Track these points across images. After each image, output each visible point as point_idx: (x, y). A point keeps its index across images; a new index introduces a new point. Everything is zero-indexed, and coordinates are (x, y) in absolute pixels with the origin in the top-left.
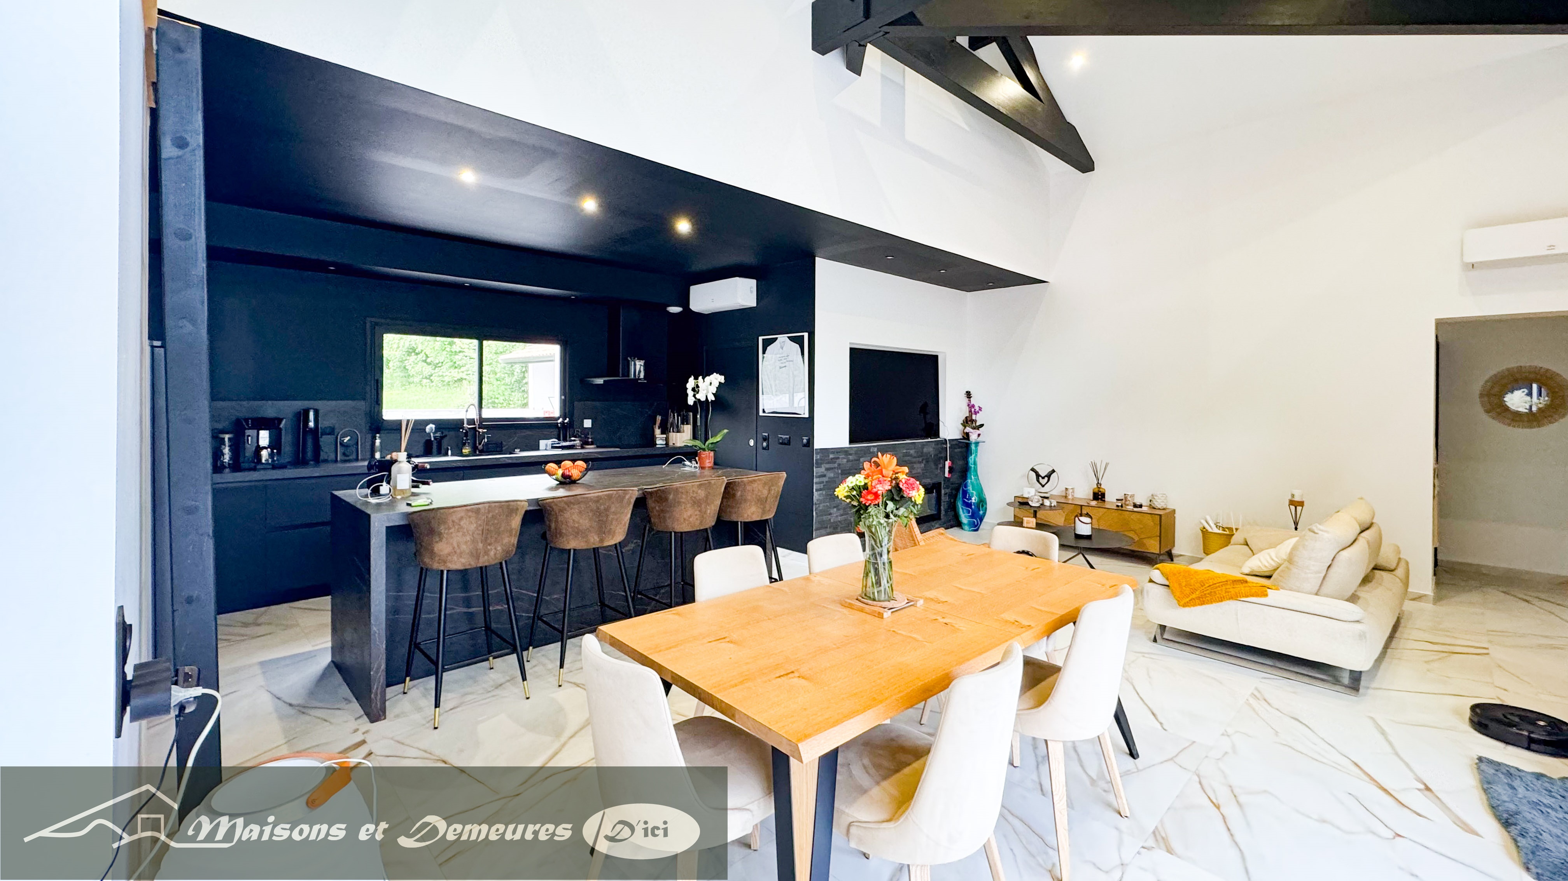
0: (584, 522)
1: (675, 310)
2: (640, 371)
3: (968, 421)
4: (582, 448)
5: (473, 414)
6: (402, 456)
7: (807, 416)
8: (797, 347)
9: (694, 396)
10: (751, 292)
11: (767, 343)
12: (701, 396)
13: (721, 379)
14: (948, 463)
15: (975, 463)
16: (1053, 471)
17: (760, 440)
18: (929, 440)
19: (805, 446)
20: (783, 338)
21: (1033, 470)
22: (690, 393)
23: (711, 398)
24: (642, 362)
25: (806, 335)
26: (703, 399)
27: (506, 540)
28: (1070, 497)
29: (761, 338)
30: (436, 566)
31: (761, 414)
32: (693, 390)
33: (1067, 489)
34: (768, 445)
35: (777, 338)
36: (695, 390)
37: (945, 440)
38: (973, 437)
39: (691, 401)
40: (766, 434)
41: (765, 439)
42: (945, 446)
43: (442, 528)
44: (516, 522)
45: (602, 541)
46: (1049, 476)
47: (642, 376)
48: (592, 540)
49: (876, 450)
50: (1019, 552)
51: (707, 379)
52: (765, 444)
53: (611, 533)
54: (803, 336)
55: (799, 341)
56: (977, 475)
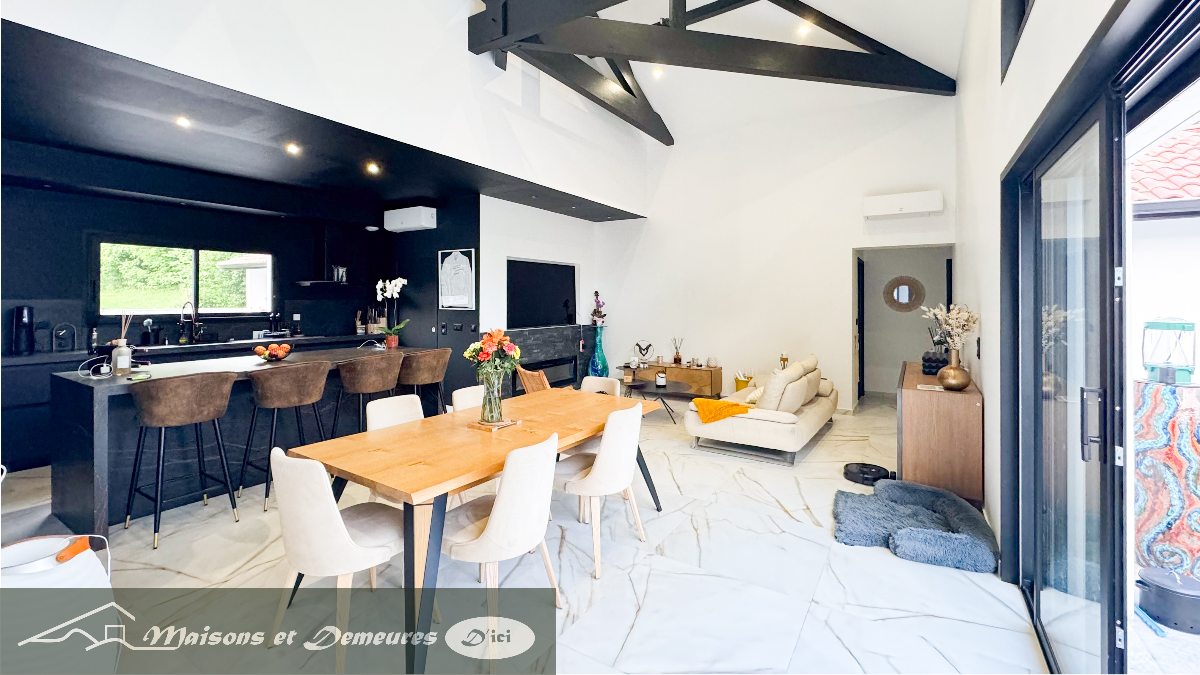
0: (286, 387)
1: (372, 229)
2: (342, 276)
3: (597, 313)
4: (292, 336)
5: (190, 310)
6: (123, 342)
7: (474, 309)
8: (466, 259)
9: (382, 294)
10: (433, 217)
11: (445, 256)
12: (388, 295)
13: (405, 282)
14: (582, 342)
15: (600, 342)
16: (650, 345)
17: (440, 327)
18: (569, 326)
19: (472, 331)
20: (456, 252)
21: (637, 345)
22: (379, 292)
23: (396, 296)
24: (345, 269)
25: (473, 250)
26: (389, 297)
27: (218, 402)
28: (660, 362)
29: (440, 252)
30: (155, 424)
31: (440, 308)
32: (382, 290)
33: (658, 357)
34: (446, 331)
35: (451, 253)
36: (384, 290)
37: (580, 326)
38: (599, 323)
39: (380, 298)
40: (444, 323)
41: (443, 327)
42: (579, 330)
43: (161, 395)
44: (227, 388)
45: (301, 401)
46: (647, 348)
47: (344, 279)
48: (293, 401)
49: (527, 333)
50: (598, 392)
51: (393, 282)
52: (443, 331)
53: (309, 395)
54: (471, 251)
55: (468, 255)
56: (601, 350)
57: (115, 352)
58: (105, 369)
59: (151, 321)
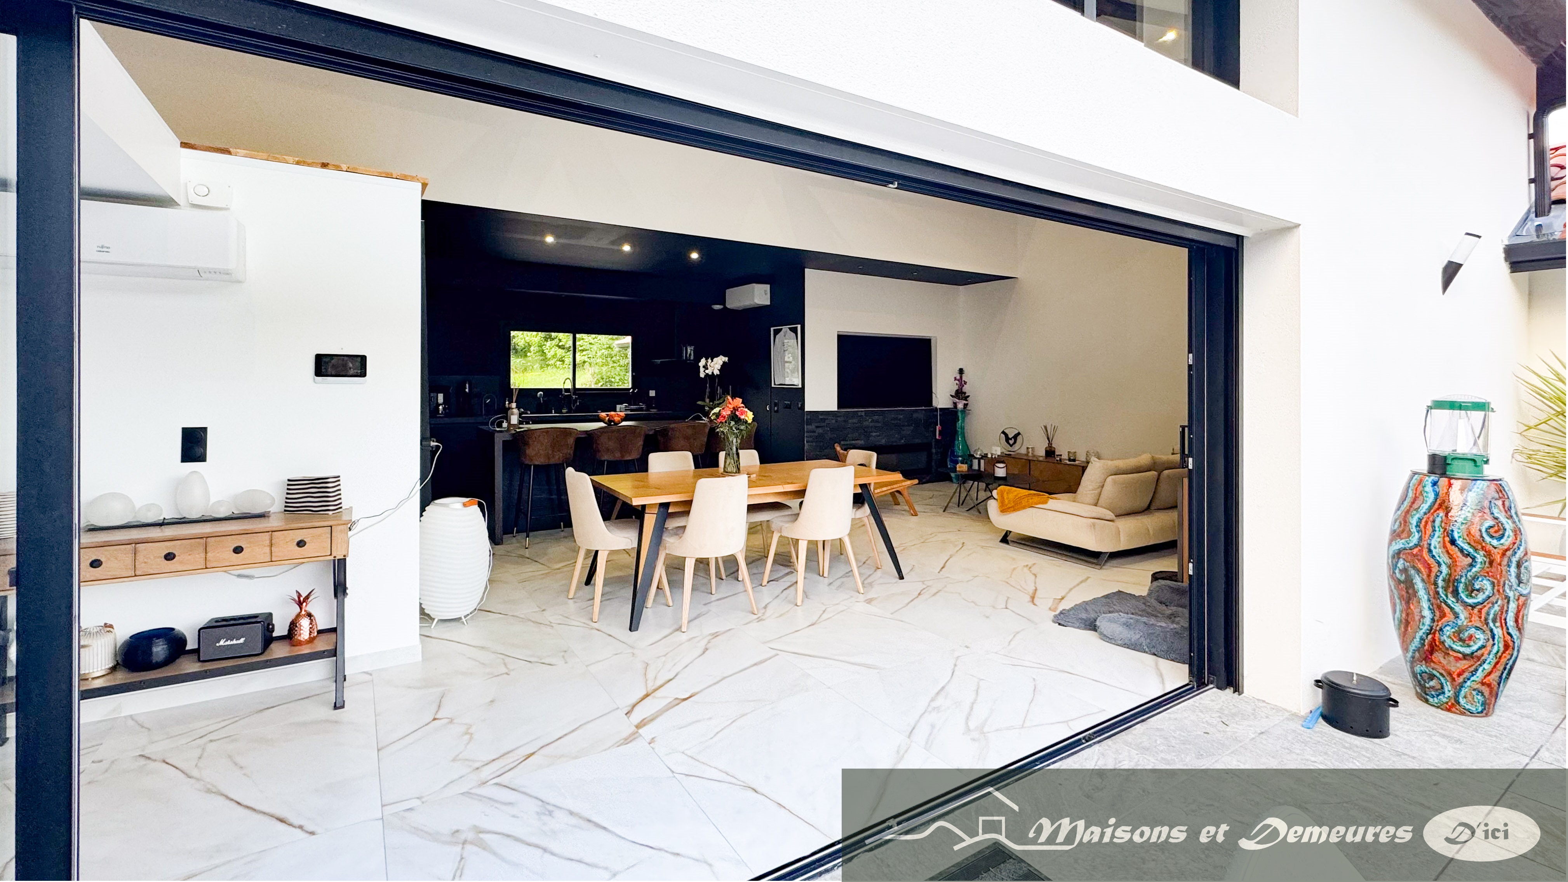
1: (717, 307)
2: (690, 355)
3: (960, 394)
4: (647, 410)
5: (569, 385)
6: (514, 405)
7: (800, 386)
8: (793, 335)
9: (704, 371)
10: (766, 294)
11: (777, 332)
12: (709, 372)
13: (726, 359)
14: (938, 428)
15: (963, 428)
16: (1019, 434)
17: (773, 405)
18: (923, 408)
19: (799, 409)
20: (785, 329)
21: (1003, 432)
22: (702, 370)
23: (716, 372)
24: (692, 348)
25: (799, 326)
26: (710, 374)
27: (565, 451)
28: (1030, 454)
29: (772, 329)
30: (527, 462)
31: (773, 386)
32: (704, 367)
33: (1028, 448)
34: (778, 408)
35: (782, 329)
36: (706, 367)
37: (936, 408)
38: (960, 406)
39: (702, 375)
40: (777, 401)
41: (776, 405)
42: (935, 413)
43: (531, 442)
44: (571, 441)
45: (623, 456)
46: (1016, 437)
49: (863, 414)
51: (715, 359)
52: (776, 408)
53: (630, 453)
54: (797, 327)
55: (794, 330)
56: (964, 437)
57: (509, 412)
58: (505, 425)
59: (542, 393)
